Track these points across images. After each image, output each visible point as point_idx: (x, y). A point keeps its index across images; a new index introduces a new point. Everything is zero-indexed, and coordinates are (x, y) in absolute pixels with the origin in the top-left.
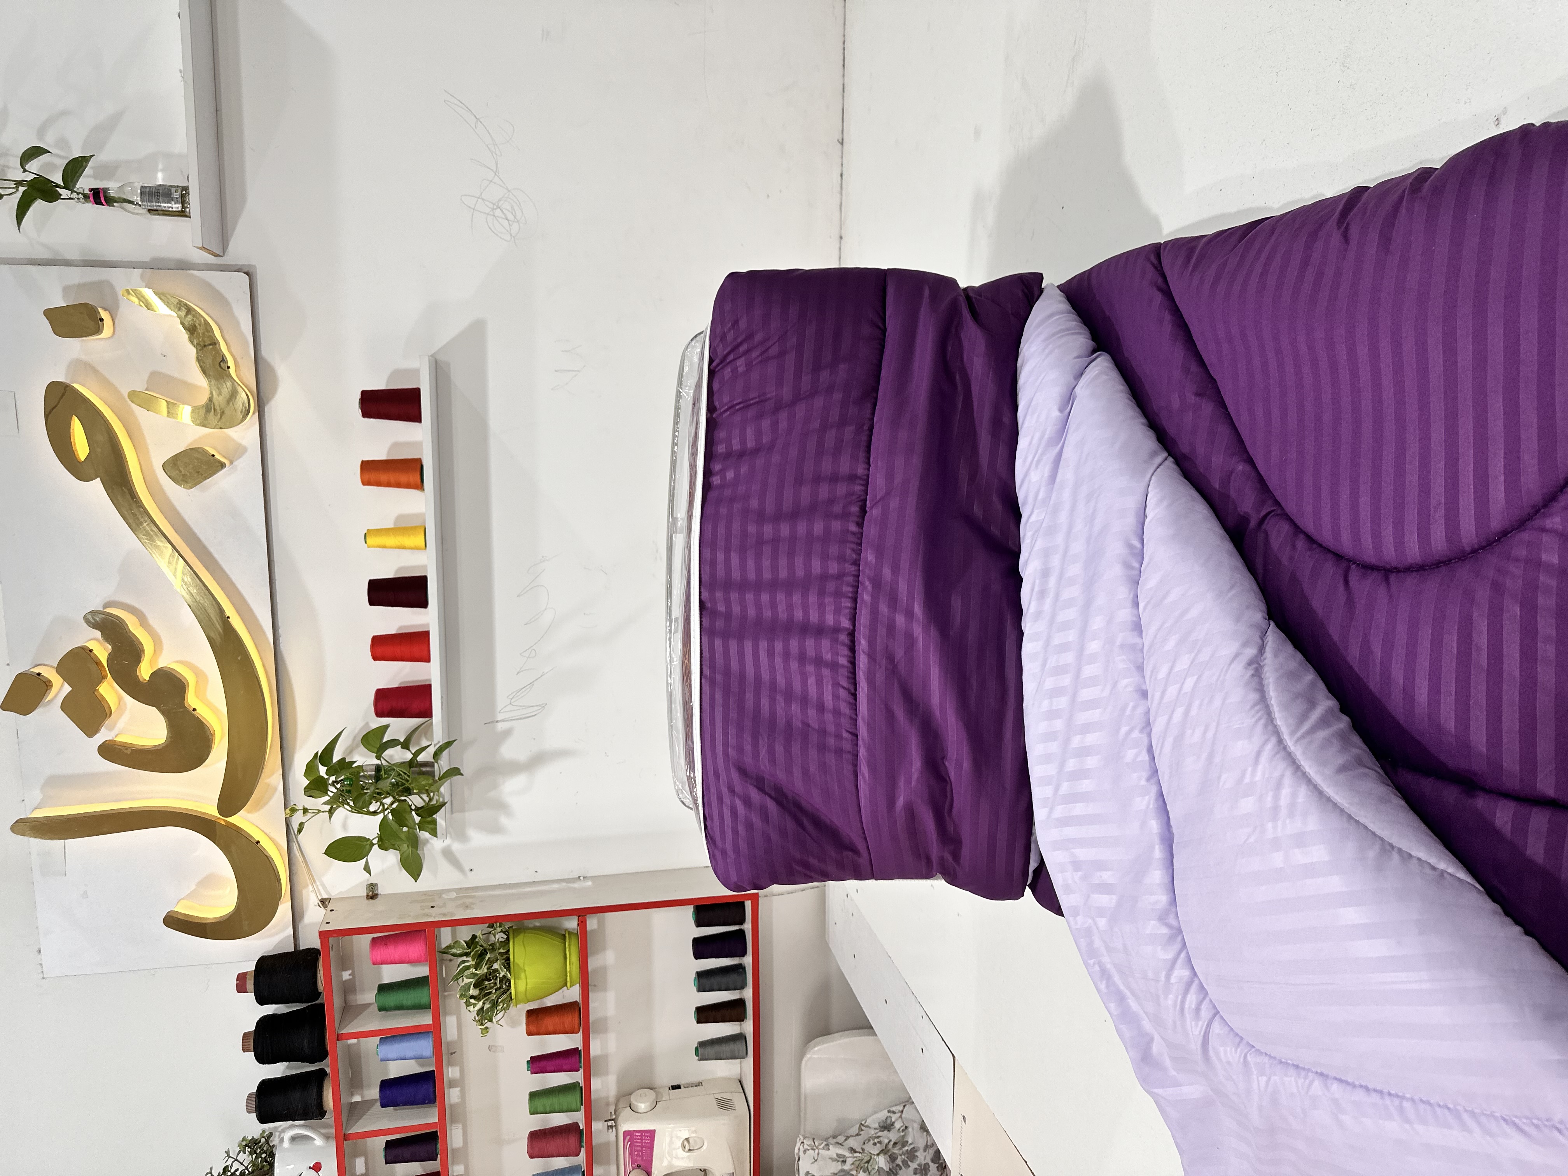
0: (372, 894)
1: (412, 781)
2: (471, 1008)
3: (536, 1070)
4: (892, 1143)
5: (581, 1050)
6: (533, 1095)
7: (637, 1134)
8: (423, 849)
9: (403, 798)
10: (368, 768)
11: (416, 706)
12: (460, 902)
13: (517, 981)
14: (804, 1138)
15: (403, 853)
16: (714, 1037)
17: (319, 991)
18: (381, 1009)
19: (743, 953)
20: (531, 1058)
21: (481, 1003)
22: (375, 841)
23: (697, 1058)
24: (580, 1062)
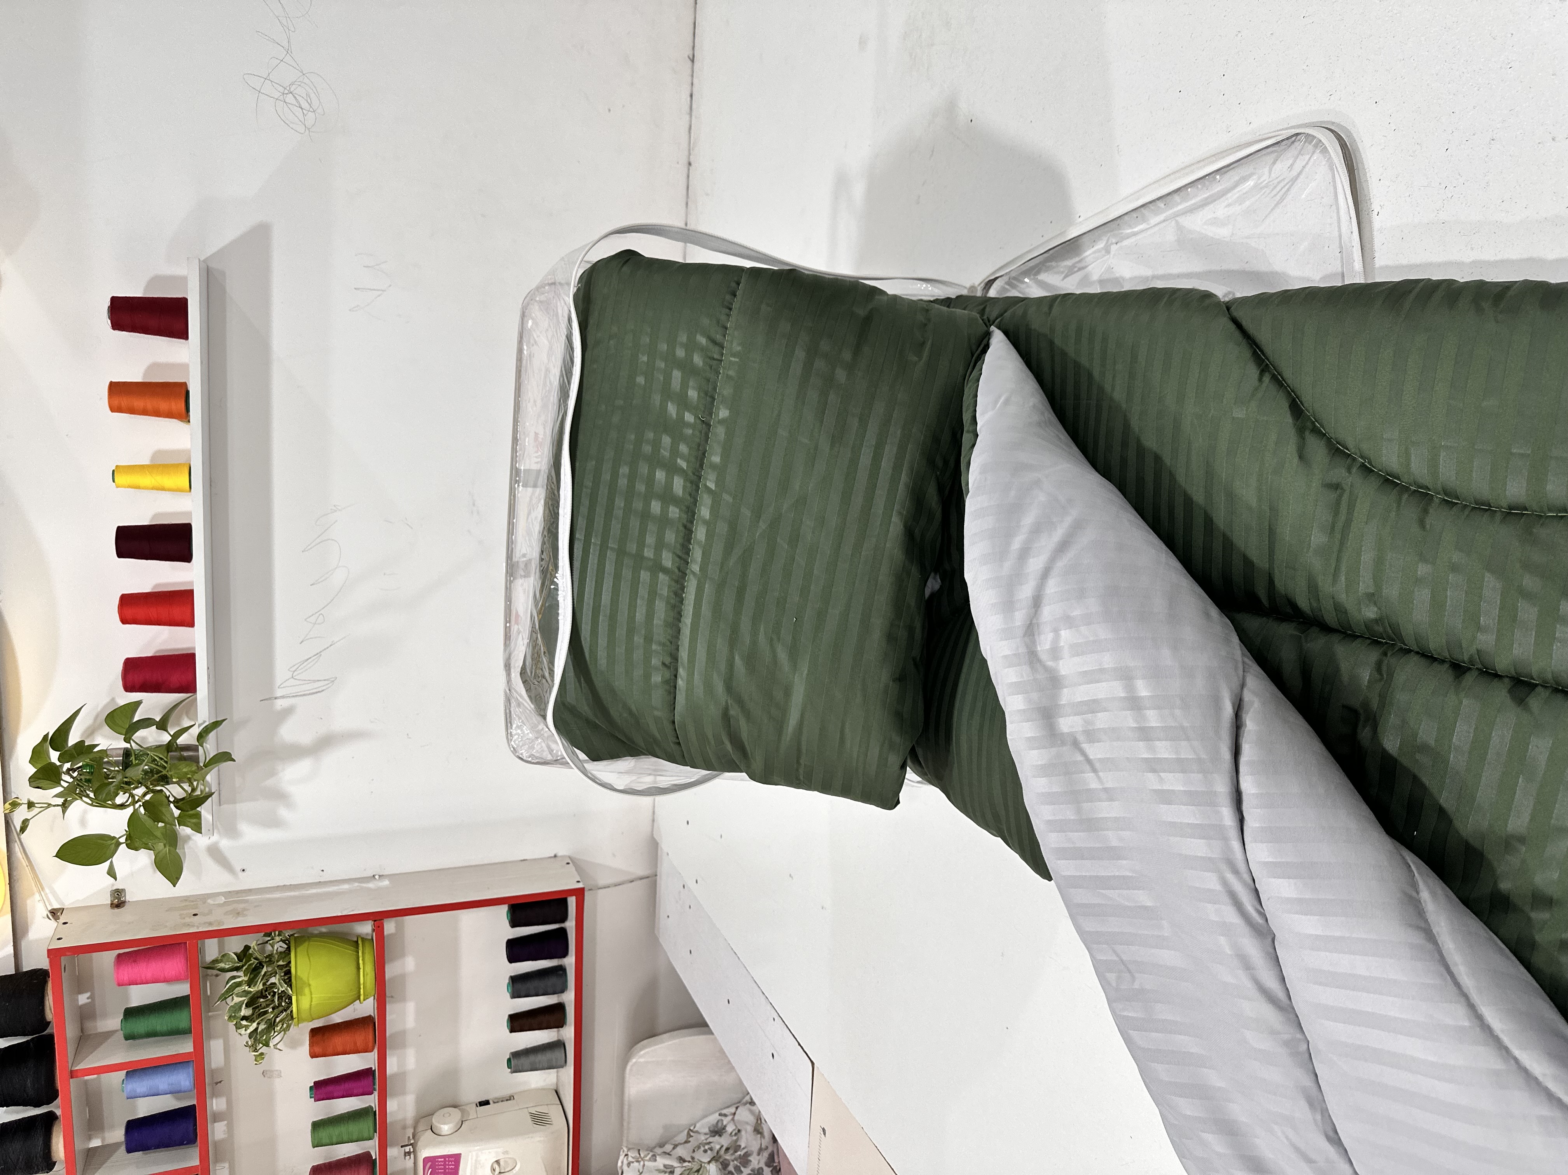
0: (118, 901)
1: (170, 769)
2: (242, 1031)
3: (322, 1097)
4: (724, 1148)
5: (375, 1070)
6: (316, 1126)
7: (439, 1160)
8: (184, 849)
9: (159, 788)
10: (114, 753)
11: (175, 678)
12: (229, 908)
13: (300, 997)
14: (629, 1150)
15: (159, 852)
16: (528, 1047)
17: (48, 1020)
18: (128, 1037)
19: (565, 954)
20: (314, 1083)
21: (255, 1025)
22: (123, 840)
23: (509, 1070)
24: (374, 1084)
